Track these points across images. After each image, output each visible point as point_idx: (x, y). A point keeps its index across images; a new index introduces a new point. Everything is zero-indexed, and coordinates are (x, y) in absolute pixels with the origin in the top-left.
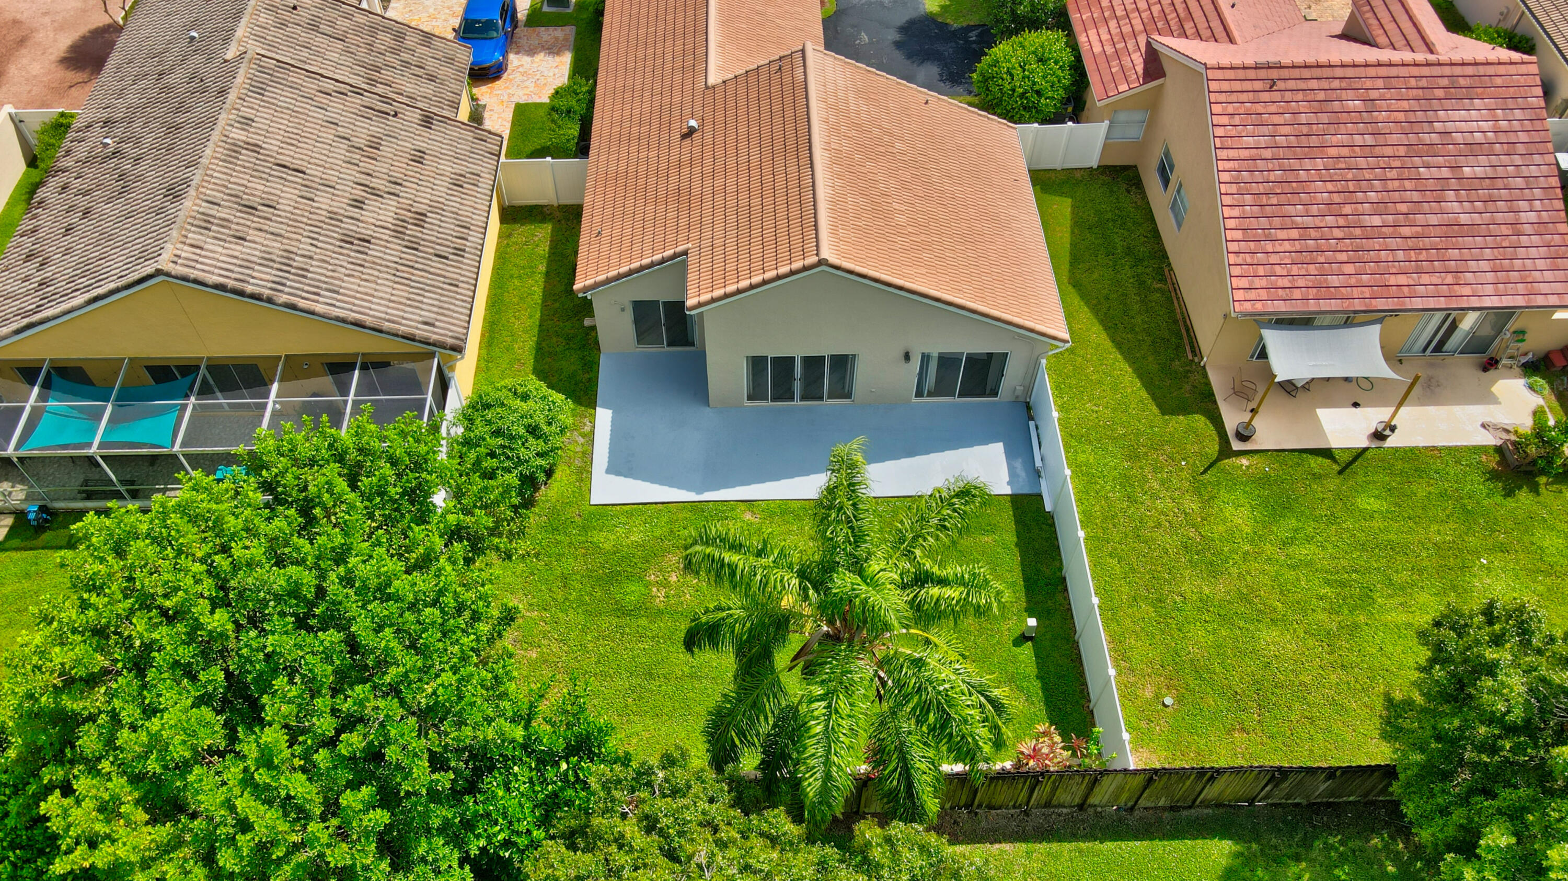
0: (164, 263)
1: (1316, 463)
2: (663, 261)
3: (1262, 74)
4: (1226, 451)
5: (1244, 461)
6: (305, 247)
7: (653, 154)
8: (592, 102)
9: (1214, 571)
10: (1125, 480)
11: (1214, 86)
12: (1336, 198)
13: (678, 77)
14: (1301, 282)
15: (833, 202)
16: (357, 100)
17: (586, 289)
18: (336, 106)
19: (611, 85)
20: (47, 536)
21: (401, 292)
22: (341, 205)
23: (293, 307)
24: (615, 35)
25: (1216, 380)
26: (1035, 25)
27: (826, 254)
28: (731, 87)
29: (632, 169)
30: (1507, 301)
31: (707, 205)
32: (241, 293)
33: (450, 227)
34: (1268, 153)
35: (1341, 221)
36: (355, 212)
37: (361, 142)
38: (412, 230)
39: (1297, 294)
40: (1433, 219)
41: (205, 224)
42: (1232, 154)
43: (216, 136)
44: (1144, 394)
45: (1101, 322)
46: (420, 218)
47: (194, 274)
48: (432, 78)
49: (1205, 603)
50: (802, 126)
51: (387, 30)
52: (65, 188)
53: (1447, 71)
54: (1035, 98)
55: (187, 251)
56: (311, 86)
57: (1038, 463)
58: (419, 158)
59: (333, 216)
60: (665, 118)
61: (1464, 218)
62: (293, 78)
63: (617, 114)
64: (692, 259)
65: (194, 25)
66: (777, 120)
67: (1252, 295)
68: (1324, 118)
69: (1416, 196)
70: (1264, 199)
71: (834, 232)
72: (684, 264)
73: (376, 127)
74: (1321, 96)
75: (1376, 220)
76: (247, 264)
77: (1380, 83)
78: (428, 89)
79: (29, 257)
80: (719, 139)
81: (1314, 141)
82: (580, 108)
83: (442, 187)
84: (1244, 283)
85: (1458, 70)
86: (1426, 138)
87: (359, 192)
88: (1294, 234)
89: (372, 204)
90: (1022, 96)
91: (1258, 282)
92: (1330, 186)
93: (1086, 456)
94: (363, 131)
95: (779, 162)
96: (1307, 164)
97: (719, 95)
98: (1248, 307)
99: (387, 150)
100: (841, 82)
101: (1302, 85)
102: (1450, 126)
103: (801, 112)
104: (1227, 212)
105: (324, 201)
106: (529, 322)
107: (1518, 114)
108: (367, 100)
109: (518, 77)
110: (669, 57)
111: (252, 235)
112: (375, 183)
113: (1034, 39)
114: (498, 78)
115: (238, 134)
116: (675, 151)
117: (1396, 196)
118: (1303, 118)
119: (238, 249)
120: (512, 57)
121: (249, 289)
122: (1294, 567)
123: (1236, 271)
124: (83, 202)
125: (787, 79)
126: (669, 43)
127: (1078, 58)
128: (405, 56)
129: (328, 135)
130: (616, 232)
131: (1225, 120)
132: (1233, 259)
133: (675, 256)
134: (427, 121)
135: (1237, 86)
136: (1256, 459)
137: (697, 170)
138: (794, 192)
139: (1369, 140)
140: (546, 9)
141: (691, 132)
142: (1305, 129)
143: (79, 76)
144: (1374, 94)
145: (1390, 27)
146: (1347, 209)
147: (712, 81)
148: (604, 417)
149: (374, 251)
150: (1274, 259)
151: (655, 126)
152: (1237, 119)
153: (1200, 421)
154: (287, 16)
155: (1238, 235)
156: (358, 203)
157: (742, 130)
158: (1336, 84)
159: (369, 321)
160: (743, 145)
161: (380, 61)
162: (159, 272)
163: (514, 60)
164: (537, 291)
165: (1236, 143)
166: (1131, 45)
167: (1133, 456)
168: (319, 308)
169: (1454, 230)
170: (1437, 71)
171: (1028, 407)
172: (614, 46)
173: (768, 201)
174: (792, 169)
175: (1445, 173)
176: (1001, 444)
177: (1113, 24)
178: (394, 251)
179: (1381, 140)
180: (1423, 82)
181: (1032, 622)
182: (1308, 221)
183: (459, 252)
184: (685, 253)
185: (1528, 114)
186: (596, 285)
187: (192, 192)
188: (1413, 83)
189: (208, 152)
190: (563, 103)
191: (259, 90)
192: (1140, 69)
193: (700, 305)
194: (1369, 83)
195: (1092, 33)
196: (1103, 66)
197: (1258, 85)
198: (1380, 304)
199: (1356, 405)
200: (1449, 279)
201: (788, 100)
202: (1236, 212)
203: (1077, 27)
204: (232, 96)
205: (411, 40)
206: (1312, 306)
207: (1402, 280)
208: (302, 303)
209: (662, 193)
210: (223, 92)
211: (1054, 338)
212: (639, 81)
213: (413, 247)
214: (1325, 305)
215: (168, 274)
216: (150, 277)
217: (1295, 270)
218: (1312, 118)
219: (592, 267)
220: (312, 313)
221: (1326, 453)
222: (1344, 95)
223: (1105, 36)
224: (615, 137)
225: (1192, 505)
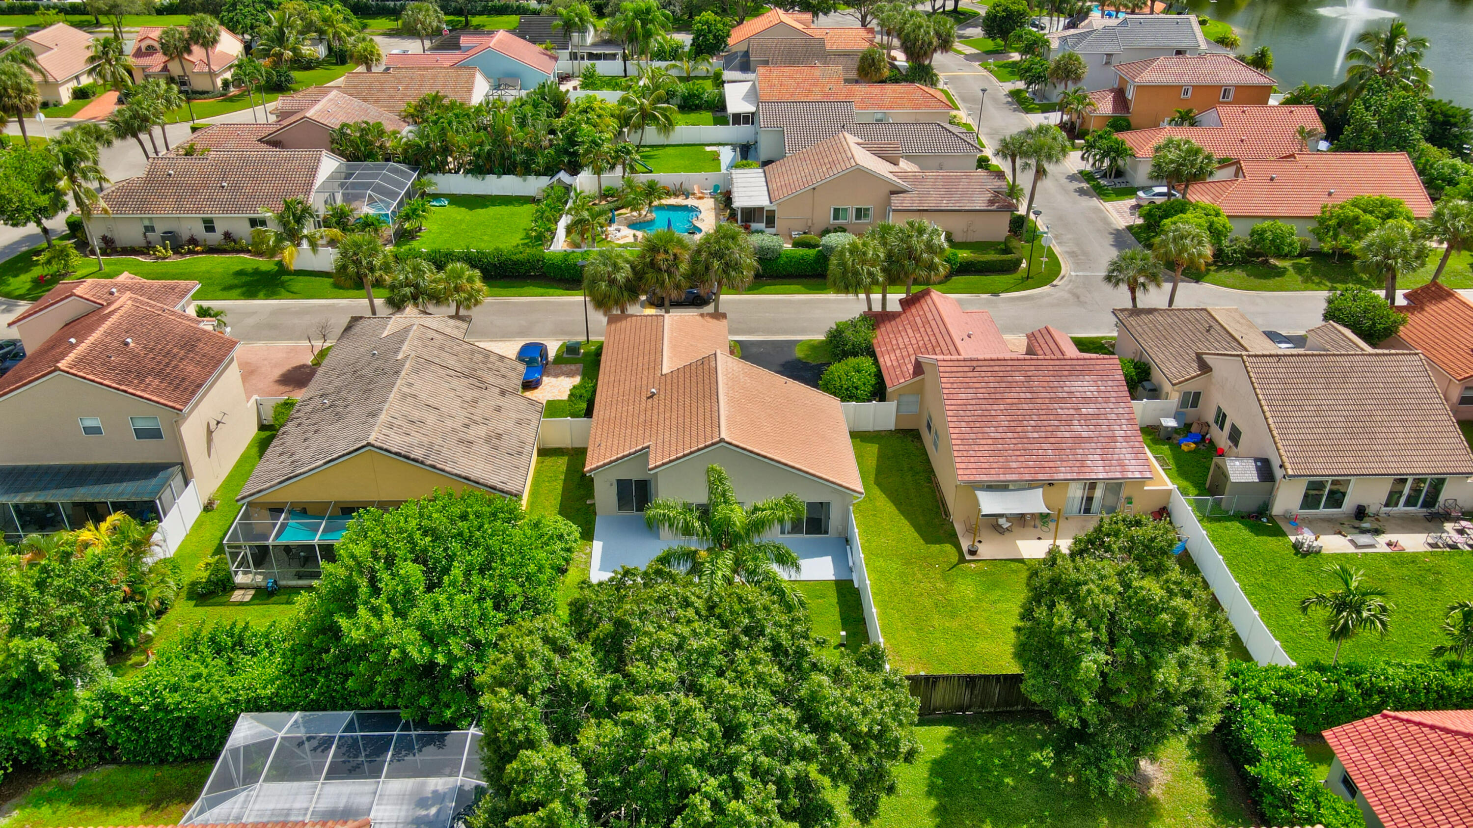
0: (371, 440)
1: (1013, 565)
2: (636, 452)
3: (968, 363)
4: (962, 560)
5: (973, 565)
6: (440, 441)
7: (631, 407)
8: (594, 392)
9: (953, 616)
10: (901, 575)
11: (941, 369)
12: (1012, 424)
13: (645, 373)
14: (995, 465)
15: (728, 418)
16: (466, 380)
17: (591, 470)
18: (455, 383)
19: (606, 380)
20: (275, 598)
21: (489, 468)
22: (458, 425)
23: (434, 467)
24: (609, 358)
25: (959, 528)
26: (855, 355)
27: (723, 436)
28: (675, 375)
29: (618, 415)
30: (1111, 475)
31: (661, 427)
32: (408, 458)
33: (515, 442)
34: (973, 402)
35: (1016, 435)
36: (465, 430)
37: (468, 400)
38: (494, 441)
39: (993, 471)
40: (1067, 435)
41: (391, 426)
42: (953, 402)
43: (395, 389)
44: (916, 534)
45: (893, 502)
46: (499, 436)
47: (385, 447)
48: (504, 377)
49: (945, 631)
50: (713, 386)
51: (480, 353)
52: (299, 425)
53: (1069, 362)
54: (854, 391)
55: (381, 437)
56: (442, 372)
57: (851, 564)
58: (498, 409)
59: (454, 430)
60: (638, 391)
61: (1084, 434)
62: (433, 367)
63: (610, 393)
64: (652, 448)
65: (374, 348)
66: (700, 385)
67: (968, 472)
68: (1004, 385)
69: (1056, 423)
70: (972, 425)
71: (728, 429)
72: (648, 453)
73: (476, 393)
74: (1001, 374)
75: (1036, 435)
76: (411, 445)
77: (1033, 368)
78: (502, 382)
79: (281, 454)
80: (668, 397)
81: (998, 396)
82: (587, 395)
83: (510, 424)
84: (963, 466)
85: (1075, 362)
86: (1060, 395)
87: (467, 421)
88: (990, 442)
89: (473, 426)
90: (847, 389)
91: (971, 466)
92: (1008, 418)
93: (880, 563)
94: (469, 395)
95: (701, 403)
96: (995, 407)
97: (669, 378)
98: (966, 478)
99: (481, 404)
100: (736, 369)
101: (989, 369)
102: (1073, 389)
103: (713, 380)
104: (951, 430)
105: (449, 423)
106: (554, 502)
107: (1110, 383)
108: (471, 380)
109: (548, 388)
110: (640, 364)
111: (413, 433)
112: (475, 418)
113: (852, 361)
114: (536, 388)
115: (406, 390)
116: (643, 405)
117: (1046, 423)
118: (992, 385)
119: (408, 439)
120: (544, 378)
121: (412, 456)
122: (1000, 613)
123: (958, 460)
124: (315, 428)
125: (706, 367)
126: (641, 359)
127: (880, 371)
128: (490, 366)
129: (452, 394)
130: (609, 444)
131: (949, 385)
132: (956, 454)
133: (643, 449)
134: (503, 393)
135: (955, 369)
136: (980, 564)
137: (655, 411)
138: (708, 415)
139: (1029, 395)
140: (565, 355)
141: (653, 394)
142: (993, 390)
143: (287, 389)
144: (1030, 373)
145: (1044, 346)
146: (1019, 429)
147: (664, 372)
148: (597, 546)
149: (475, 447)
150: (979, 454)
151: (632, 395)
152: (955, 386)
153: (948, 547)
154: (428, 343)
155: (959, 442)
156: (467, 426)
157: (681, 391)
158: (1009, 368)
159: (473, 478)
160: (681, 398)
161: (476, 367)
162: (369, 444)
163: (545, 380)
164: (559, 486)
165: (955, 396)
166: (907, 361)
167: (908, 563)
168: (447, 469)
169: (1079, 440)
170: (1063, 363)
171: (847, 541)
172: (608, 363)
173: (694, 419)
174: (708, 405)
175: (1072, 412)
176: (830, 558)
177: (898, 352)
178: (486, 449)
179: (1035, 395)
180: (1057, 368)
181: (843, 633)
182: (998, 435)
183: (520, 453)
184: (648, 447)
185: (1116, 383)
186: (598, 468)
187: (384, 412)
188: (1051, 368)
189: (392, 395)
190: (577, 392)
191: (416, 371)
192: (911, 371)
193: (656, 467)
194: (1027, 368)
195: (887, 357)
196: (891, 371)
197: (966, 369)
198: (1041, 477)
199: (1039, 539)
200: (1078, 464)
201: (707, 376)
202: (957, 431)
203: (878, 355)
204: (403, 373)
205: (493, 359)
206: (1002, 477)
207: (1051, 464)
208: (439, 466)
209: (635, 423)
210: (397, 373)
211: (855, 491)
212: (623, 377)
213: (496, 448)
214: (1009, 477)
215: (373, 446)
216: (363, 447)
217: (991, 459)
218: (997, 385)
219: (595, 460)
220: (443, 471)
221: (1021, 561)
222: (1013, 374)
223: (893, 358)
224: (609, 403)
225: (941, 585)
